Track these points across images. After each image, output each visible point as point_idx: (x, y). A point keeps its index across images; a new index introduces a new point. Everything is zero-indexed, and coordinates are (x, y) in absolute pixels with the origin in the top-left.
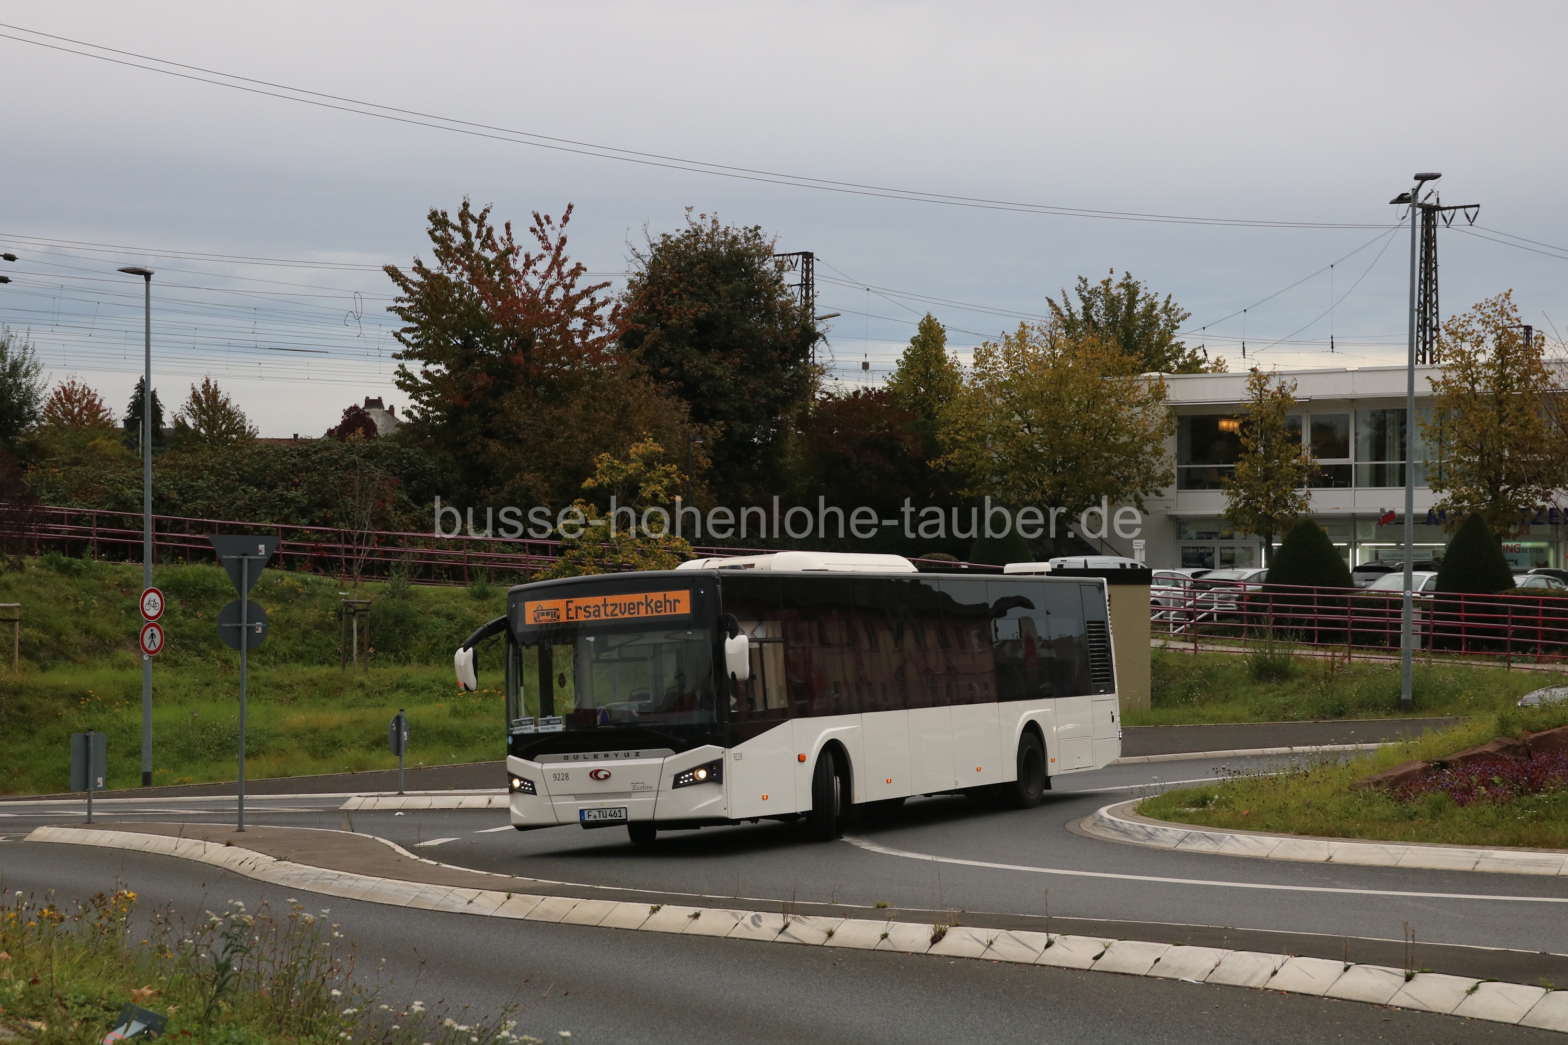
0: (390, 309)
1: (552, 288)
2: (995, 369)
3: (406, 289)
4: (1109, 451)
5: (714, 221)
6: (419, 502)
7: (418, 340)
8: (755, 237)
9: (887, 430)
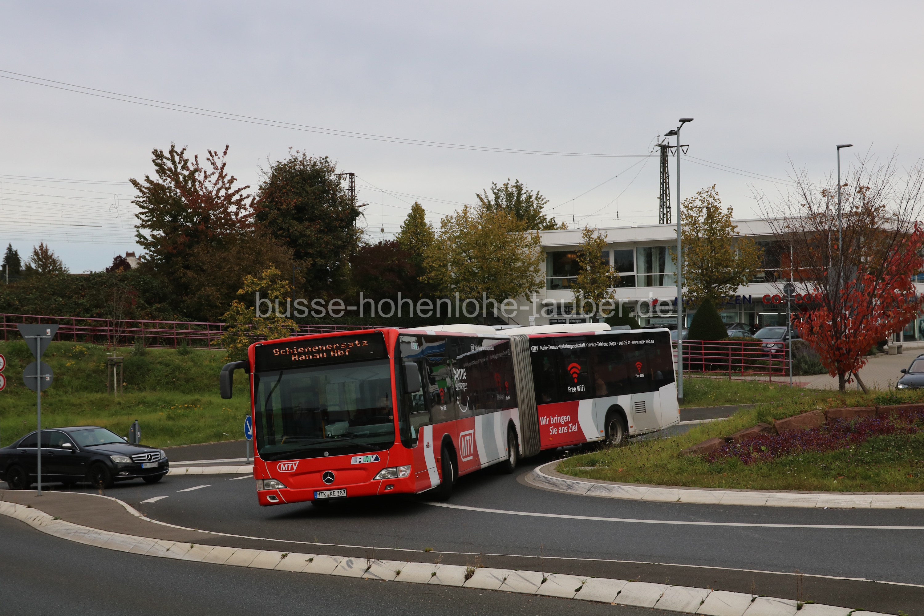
0: (132, 202)
1: (219, 190)
2: (452, 229)
3: (141, 191)
4: (511, 271)
5: (304, 154)
6: (150, 304)
7: (148, 218)
8: (326, 162)
9: (397, 262)
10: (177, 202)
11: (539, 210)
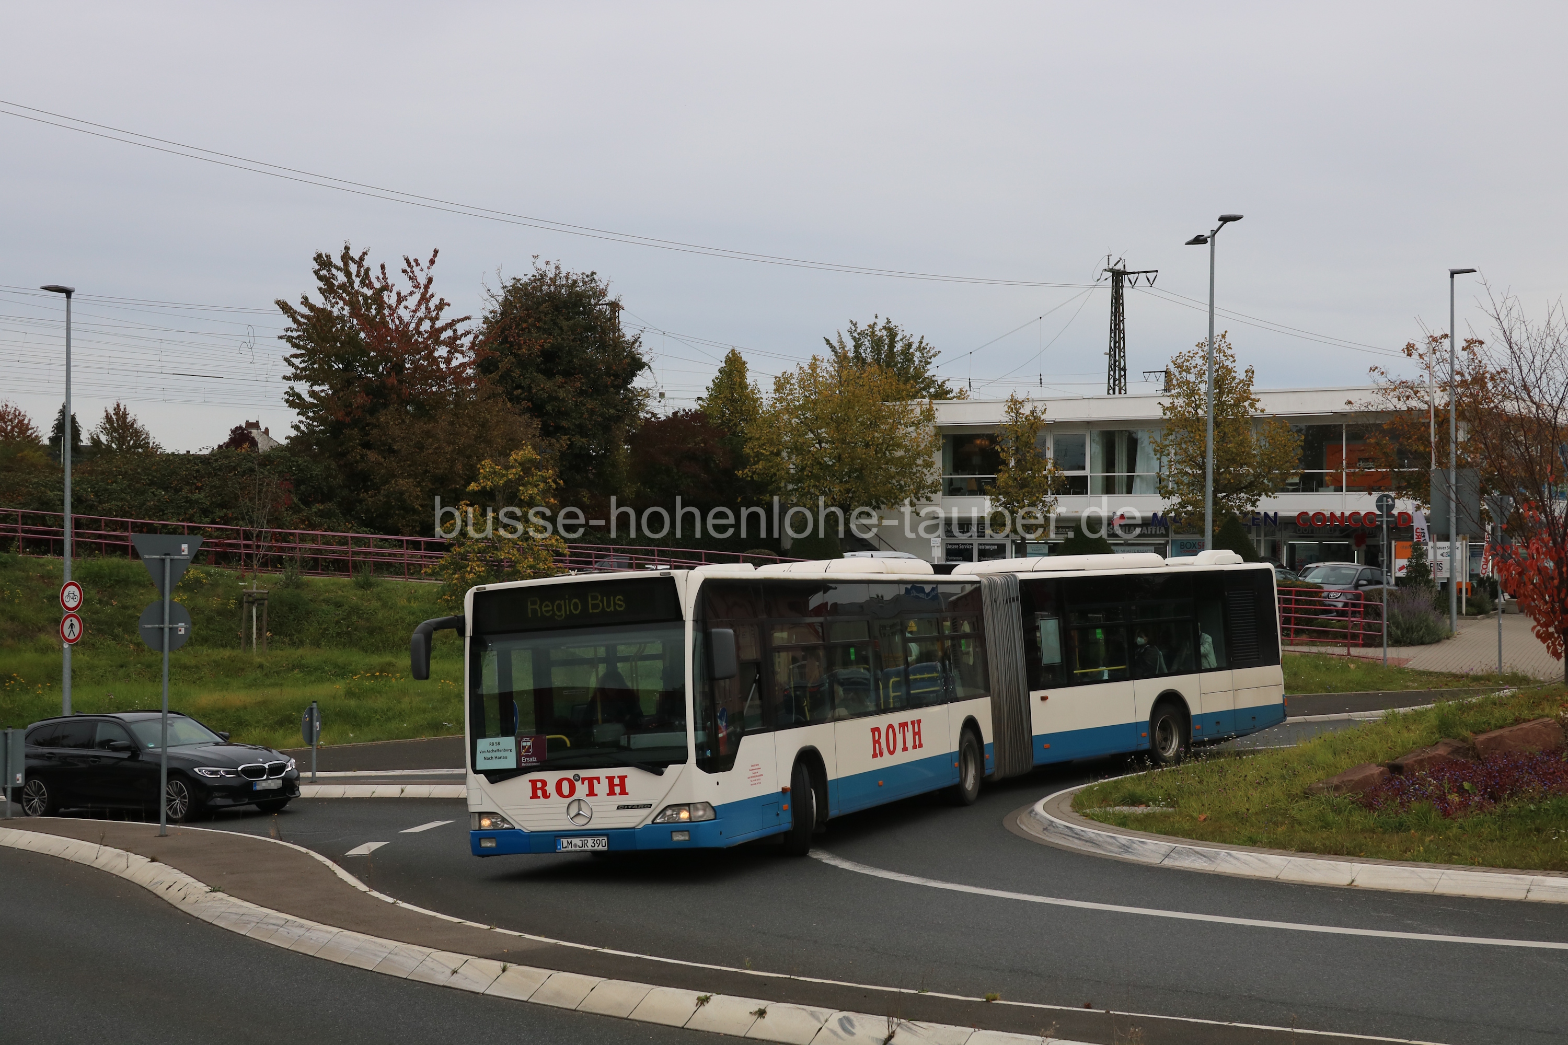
0: (281, 338)
1: (421, 320)
2: (792, 394)
3: (295, 321)
4: (887, 463)
5: (557, 268)
6: (307, 504)
7: (306, 364)
8: (591, 281)
9: (702, 445)
10: (352, 338)
11: (923, 368)
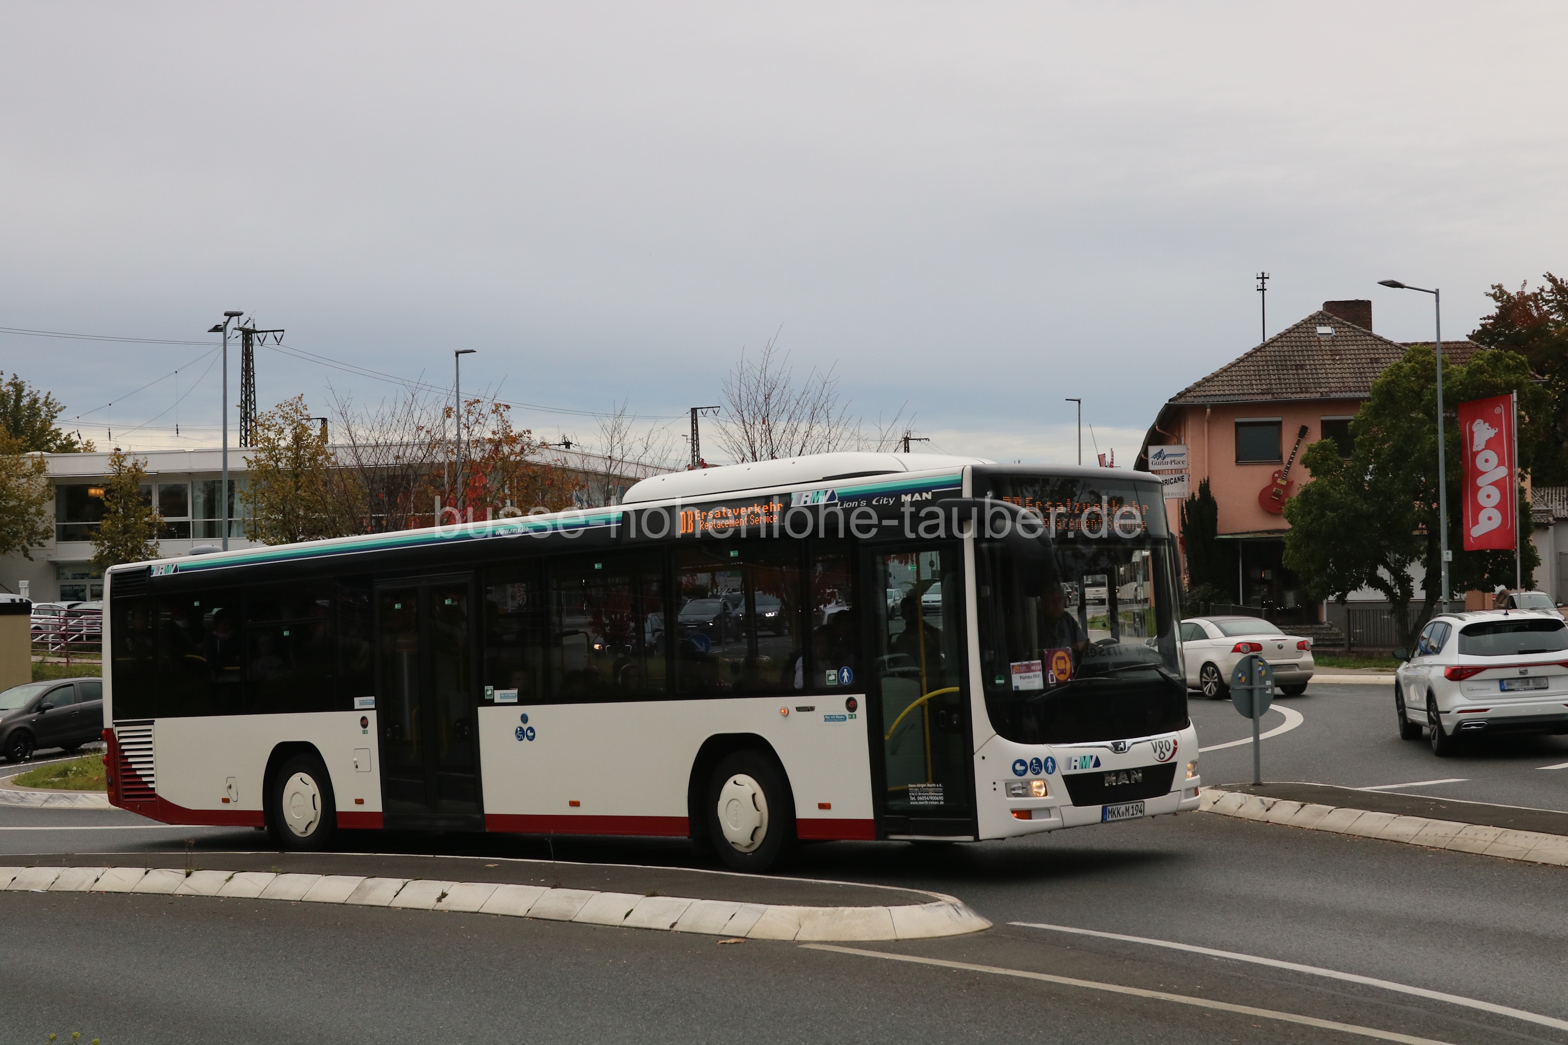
11: (49, 421)
